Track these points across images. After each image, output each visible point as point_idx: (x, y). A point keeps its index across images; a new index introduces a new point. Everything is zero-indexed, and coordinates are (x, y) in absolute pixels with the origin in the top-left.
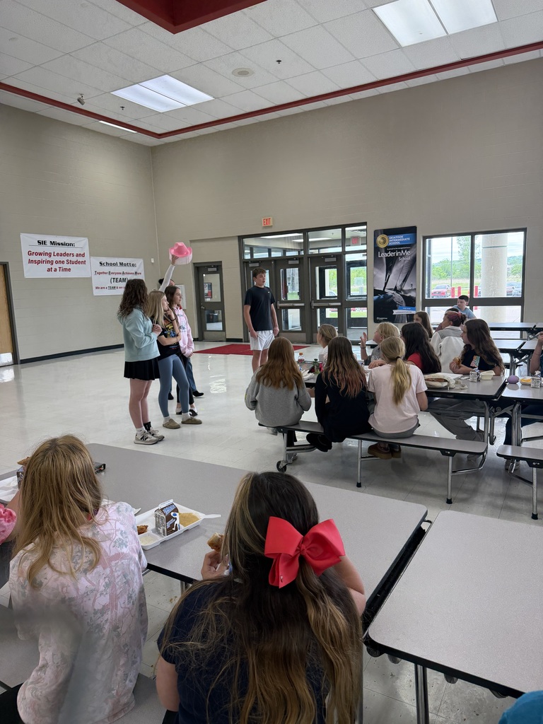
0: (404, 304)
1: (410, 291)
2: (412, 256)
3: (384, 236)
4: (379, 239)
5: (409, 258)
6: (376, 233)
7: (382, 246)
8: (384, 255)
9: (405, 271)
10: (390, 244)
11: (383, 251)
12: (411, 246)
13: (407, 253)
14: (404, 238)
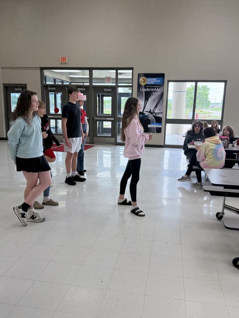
0: (155, 121)
1: (159, 113)
2: (161, 92)
3: (145, 78)
4: (141, 79)
5: (159, 93)
6: (139, 76)
7: (143, 84)
8: (144, 90)
9: (156, 101)
10: (148, 83)
11: (143, 87)
12: (161, 85)
13: (158, 90)
14: (157, 80)
